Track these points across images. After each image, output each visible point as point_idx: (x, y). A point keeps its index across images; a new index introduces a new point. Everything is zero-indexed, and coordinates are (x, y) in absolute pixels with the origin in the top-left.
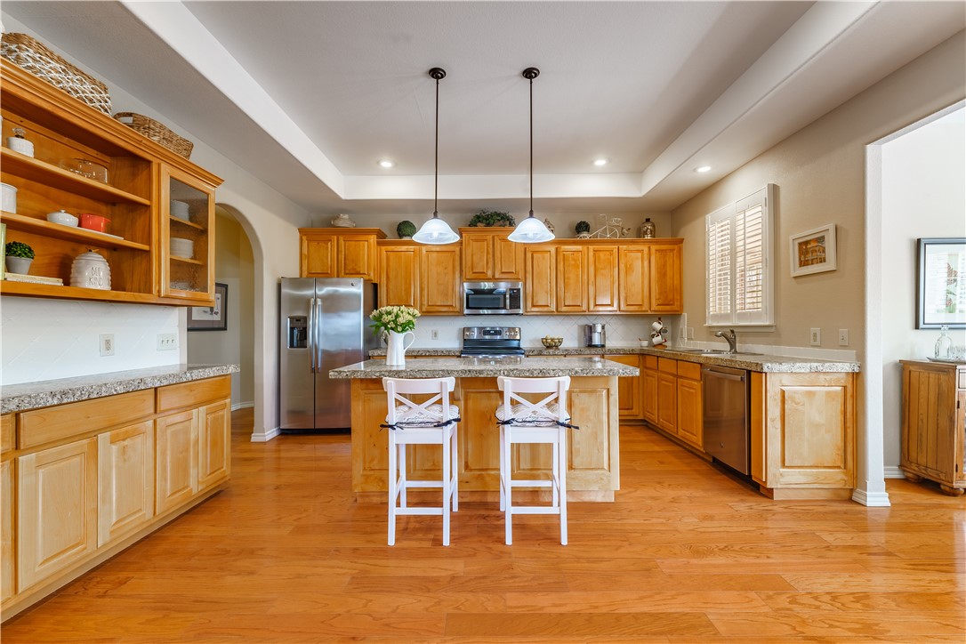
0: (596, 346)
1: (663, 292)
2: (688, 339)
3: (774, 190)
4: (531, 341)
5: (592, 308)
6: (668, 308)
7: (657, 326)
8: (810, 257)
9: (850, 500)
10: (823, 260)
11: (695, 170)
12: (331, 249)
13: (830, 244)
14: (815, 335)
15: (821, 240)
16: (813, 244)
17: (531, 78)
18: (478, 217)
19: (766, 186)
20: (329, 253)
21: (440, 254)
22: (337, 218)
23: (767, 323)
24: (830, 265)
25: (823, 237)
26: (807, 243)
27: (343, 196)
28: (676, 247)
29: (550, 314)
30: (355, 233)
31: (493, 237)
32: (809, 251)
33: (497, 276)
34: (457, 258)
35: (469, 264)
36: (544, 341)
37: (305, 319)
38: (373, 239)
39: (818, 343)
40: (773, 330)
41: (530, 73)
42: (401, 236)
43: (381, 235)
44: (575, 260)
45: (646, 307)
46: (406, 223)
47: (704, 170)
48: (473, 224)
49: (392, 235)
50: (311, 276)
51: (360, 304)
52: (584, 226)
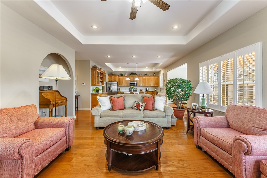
0: (147, 91)
5: (147, 85)
6: (157, 85)
7: (155, 88)
12: (112, 78)
23: (163, 88)
27: (114, 71)
28: (158, 77)
29: (141, 86)
30: (115, 75)
31: (134, 76)
37: (110, 87)
38: (118, 76)
44: (144, 79)
45: (154, 85)
46: (122, 74)
47: (158, 70)
48: (131, 74)
49: (120, 75)
50: (110, 81)
51: (117, 85)
52: (146, 75)
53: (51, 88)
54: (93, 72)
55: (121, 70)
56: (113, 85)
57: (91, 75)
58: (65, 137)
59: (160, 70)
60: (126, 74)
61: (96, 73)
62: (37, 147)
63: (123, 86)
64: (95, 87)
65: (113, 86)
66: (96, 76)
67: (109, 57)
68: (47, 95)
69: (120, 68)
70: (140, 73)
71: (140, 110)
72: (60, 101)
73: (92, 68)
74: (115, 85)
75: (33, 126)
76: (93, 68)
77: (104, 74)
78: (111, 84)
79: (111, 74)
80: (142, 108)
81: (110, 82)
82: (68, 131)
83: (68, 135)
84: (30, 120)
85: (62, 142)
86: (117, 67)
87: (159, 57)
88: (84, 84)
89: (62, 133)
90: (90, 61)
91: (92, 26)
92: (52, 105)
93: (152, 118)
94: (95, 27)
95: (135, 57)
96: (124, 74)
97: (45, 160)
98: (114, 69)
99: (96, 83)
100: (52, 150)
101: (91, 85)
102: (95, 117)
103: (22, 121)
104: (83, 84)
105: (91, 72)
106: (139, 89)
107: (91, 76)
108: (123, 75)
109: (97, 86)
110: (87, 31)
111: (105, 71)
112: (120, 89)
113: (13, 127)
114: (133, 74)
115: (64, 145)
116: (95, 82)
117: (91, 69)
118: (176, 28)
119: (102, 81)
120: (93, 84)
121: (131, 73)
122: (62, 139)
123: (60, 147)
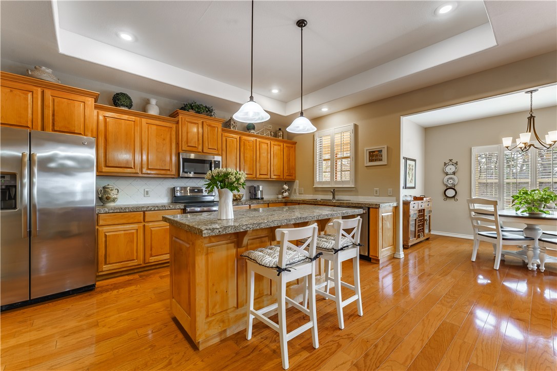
0: (258, 199)
1: (289, 169)
2: (299, 194)
3: (356, 127)
5: (258, 176)
6: (290, 177)
7: (286, 187)
8: (374, 158)
9: (394, 258)
10: (381, 160)
11: (320, 109)
13: (384, 154)
14: (376, 191)
15: (381, 151)
16: (376, 153)
17: (302, 27)
18: (189, 104)
19: (352, 124)
21: (159, 128)
23: (353, 186)
24: (384, 162)
25: (382, 150)
26: (374, 152)
28: (294, 146)
31: (203, 122)
32: (374, 156)
33: (205, 151)
34: (174, 133)
35: (185, 139)
39: (378, 194)
40: (354, 189)
41: (301, 23)
42: (117, 105)
44: (250, 146)
45: (282, 177)
48: (186, 110)
60: (153, 101)
108: (129, 105)
114: (199, 108)
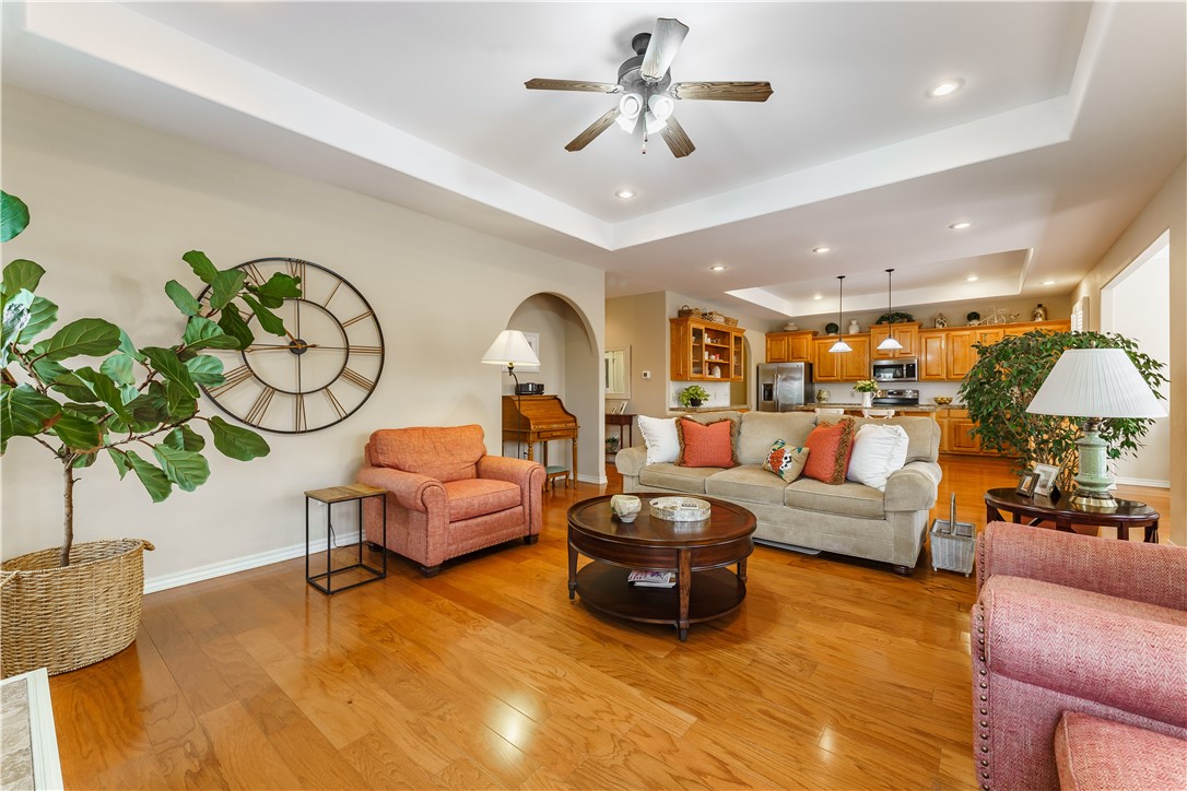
4: (929, 400)
12: (784, 344)
18: (882, 317)
20: (783, 347)
21: (855, 343)
22: (787, 325)
27: (791, 315)
29: (942, 380)
30: (799, 333)
33: (896, 356)
34: (867, 345)
36: (936, 400)
37: (772, 385)
38: (810, 337)
42: (828, 333)
43: (815, 334)
44: (963, 342)
46: (832, 324)
47: (1050, 283)
48: (879, 322)
49: (822, 332)
50: (773, 361)
51: (802, 376)
52: (974, 316)
53: (540, 388)
54: (678, 330)
55: (822, 306)
56: (784, 377)
57: (672, 341)
58: (521, 508)
59: (1066, 280)
60: (854, 322)
61: (686, 332)
62: (453, 503)
63: (837, 381)
64: (687, 385)
65: (785, 380)
66: (686, 346)
67: (719, 269)
68: (528, 409)
69: (818, 297)
70: (933, 313)
71: (778, 474)
72: (555, 426)
73: (675, 315)
74: (794, 379)
75: (472, 470)
76: (679, 316)
77: (733, 334)
78: (773, 374)
79: (780, 330)
80: (789, 469)
81: (774, 366)
82: (527, 494)
83: (527, 505)
84: (465, 457)
85: (511, 515)
86: (803, 294)
87: (962, 226)
88: (648, 376)
89: (510, 494)
90: (667, 292)
91: (617, 194)
92: (534, 433)
93: (816, 510)
94: (626, 195)
95: (827, 250)
96: (842, 326)
97: (471, 539)
98: (788, 308)
99: (685, 372)
100: (486, 522)
101: (672, 379)
102: (625, 478)
103: (452, 455)
104: (645, 375)
105: (672, 330)
106: (928, 393)
107: (672, 346)
108: (836, 331)
109: (695, 384)
110: (611, 210)
111: (736, 322)
112: (824, 395)
113: (437, 463)
114: (893, 319)
115: (517, 525)
116: (685, 366)
117: (672, 321)
118: (945, 93)
119: (721, 361)
120: (678, 376)
121: (878, 316)
122: (513, 510)
123: (506, 527)
